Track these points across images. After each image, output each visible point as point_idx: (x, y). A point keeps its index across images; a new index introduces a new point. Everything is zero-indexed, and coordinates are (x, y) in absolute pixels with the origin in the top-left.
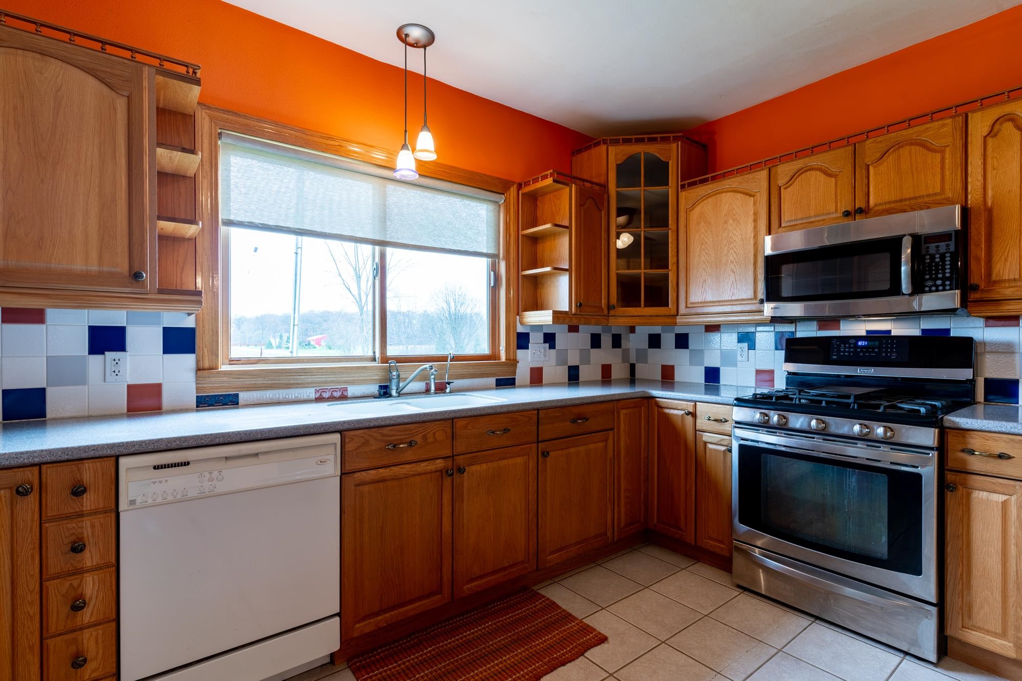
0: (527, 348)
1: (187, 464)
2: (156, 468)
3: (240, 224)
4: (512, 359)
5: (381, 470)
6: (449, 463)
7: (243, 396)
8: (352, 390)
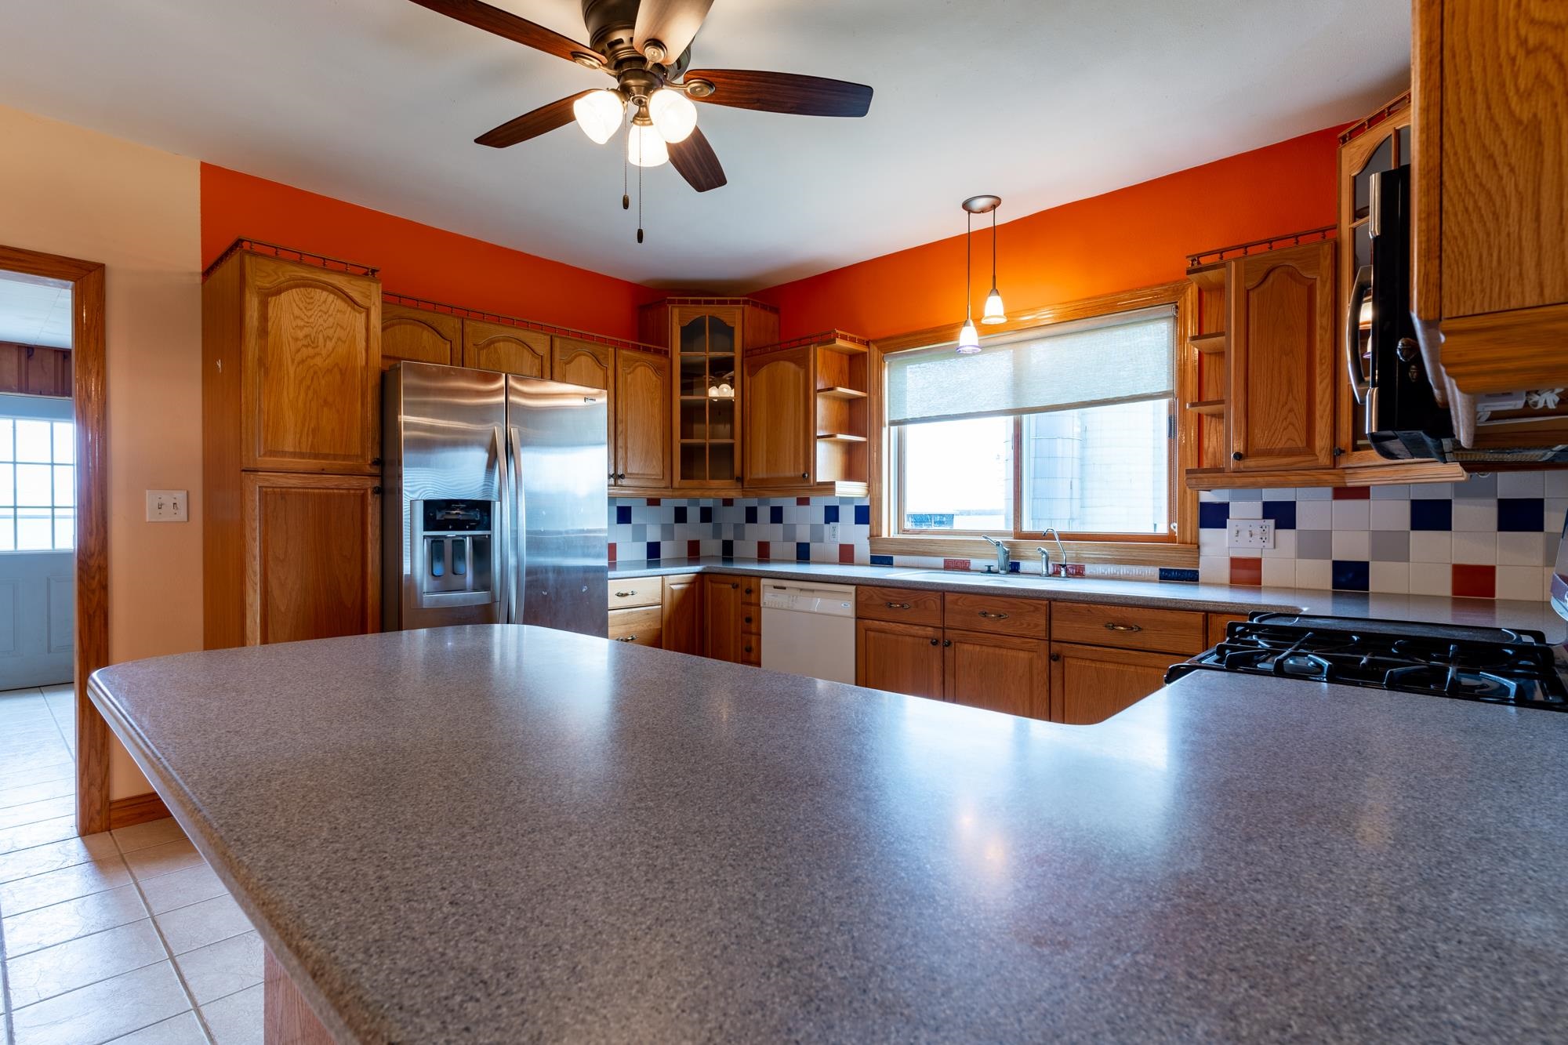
0: (1224, 526)
1: (785, 588)
2: (775, 587)
3: (914, 421)
4: (1189, 541)
5: (882, 623)
6: (939, 634)
7: (896, 559)
8: (975, 563)
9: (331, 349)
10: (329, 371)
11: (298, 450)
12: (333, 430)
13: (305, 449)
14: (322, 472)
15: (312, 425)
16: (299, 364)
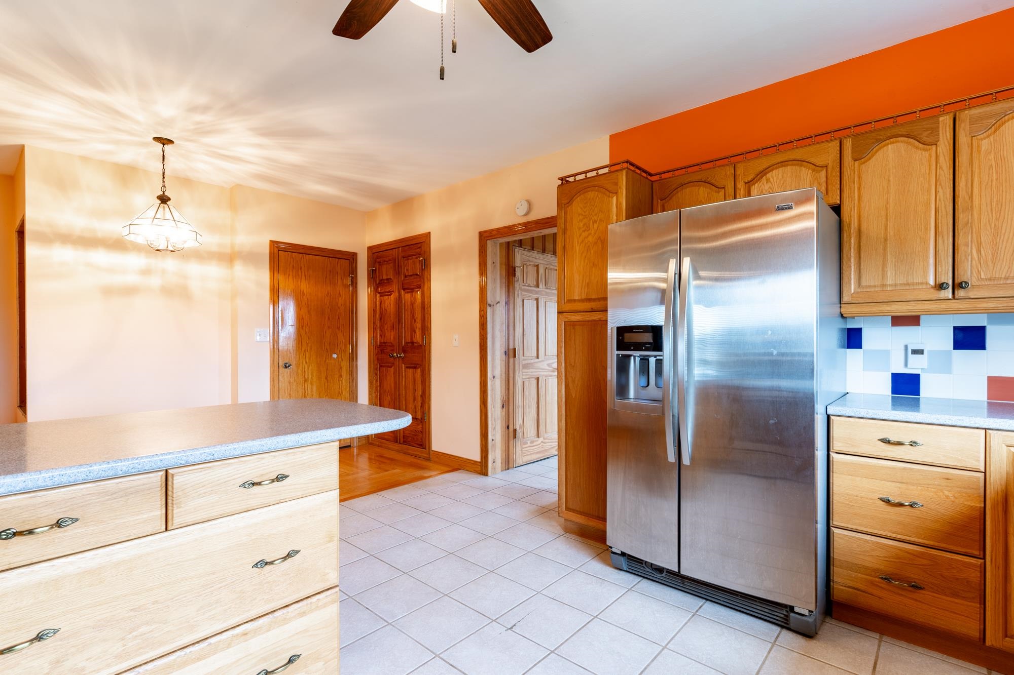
9: (596, 228)
10: (596, 243)
11: (580, 298)
12: (597, 282)
13: (584, 297)
14: (593, 311)
15: (587, 281)
16: (581, 243)
